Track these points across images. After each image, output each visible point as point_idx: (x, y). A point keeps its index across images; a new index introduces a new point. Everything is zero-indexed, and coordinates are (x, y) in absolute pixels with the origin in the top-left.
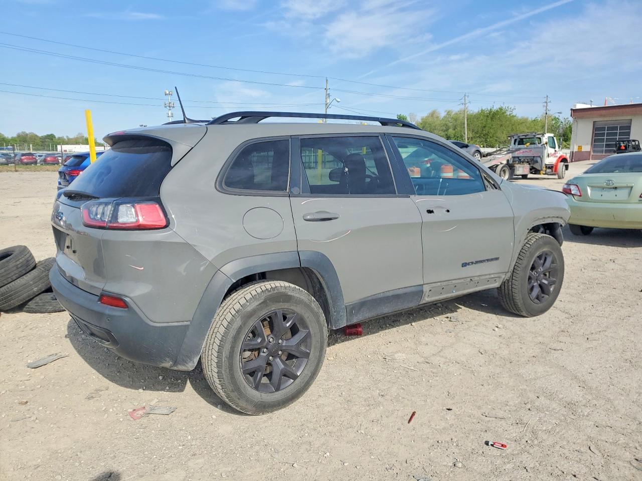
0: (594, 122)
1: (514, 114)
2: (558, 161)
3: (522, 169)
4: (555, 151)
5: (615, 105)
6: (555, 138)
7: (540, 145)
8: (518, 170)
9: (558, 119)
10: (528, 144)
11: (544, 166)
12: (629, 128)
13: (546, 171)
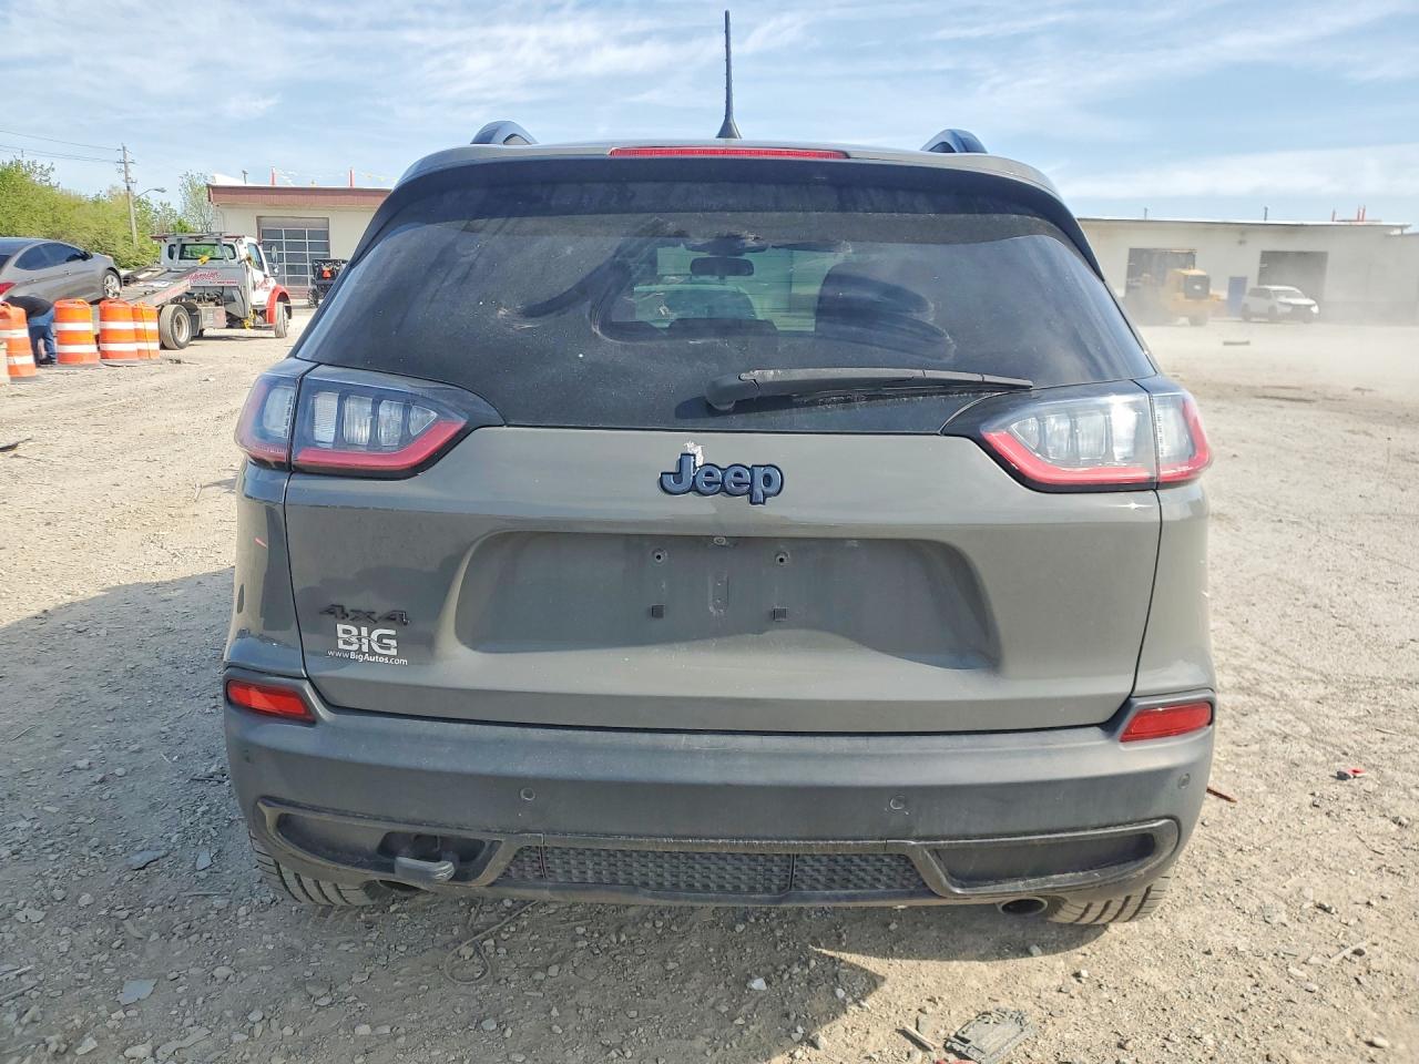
0: (259, 218)
1: (54, 182)
2: (271, 298)
3: (212, 318)
4: (266, 276)
5: (293, 186)
6: (260, 248)
7: (234, 262)
8: (206, 320)
9: (148, 204)
10: (206, 258)
11: (249, 308)
12: (326, 235)
13: (254, 319)
